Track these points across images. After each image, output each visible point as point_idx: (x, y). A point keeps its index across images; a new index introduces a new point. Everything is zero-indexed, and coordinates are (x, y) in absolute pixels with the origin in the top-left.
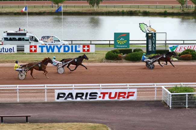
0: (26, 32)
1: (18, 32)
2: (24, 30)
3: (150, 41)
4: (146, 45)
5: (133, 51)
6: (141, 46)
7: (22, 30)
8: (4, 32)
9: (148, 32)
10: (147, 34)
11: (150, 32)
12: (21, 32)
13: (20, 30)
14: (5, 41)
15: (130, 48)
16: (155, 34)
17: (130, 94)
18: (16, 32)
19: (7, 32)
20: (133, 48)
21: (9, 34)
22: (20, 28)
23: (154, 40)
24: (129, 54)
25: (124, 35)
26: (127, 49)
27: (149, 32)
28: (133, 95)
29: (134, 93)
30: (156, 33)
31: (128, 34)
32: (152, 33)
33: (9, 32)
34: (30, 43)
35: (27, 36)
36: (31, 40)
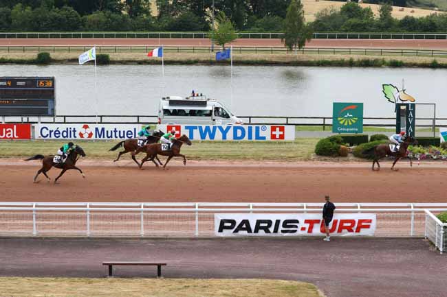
0: (204, 99)
1: (191, 99)
2: (201, 95)
3: (403, 120)
4: (395, 128)
5: (369, 138)
6: (385, 130)
7: (198, 95)
8: (164, 99)
9: (399, 102)
10: (398, 106)
11: (404, 102)
12: (196, 99)
13: (194, 96)
14: (165, 117)
15: (364, 133)
16: (413, 106)
17: (363, 224)
18: (187, 98)
19: (168, 98)
20: (369, 133)
21: (172, 103)
22: (193, 92)
23: (411, 118)
24: (362, 146)
26: (359, 134)
27: (401, 102)
29: (370, 221)
30: (414, 104)
31: (360, 106)
32: (407, 105)
33: (173, 98)
34: (214, 120)
35: (209, 108)
36: (215, 115)
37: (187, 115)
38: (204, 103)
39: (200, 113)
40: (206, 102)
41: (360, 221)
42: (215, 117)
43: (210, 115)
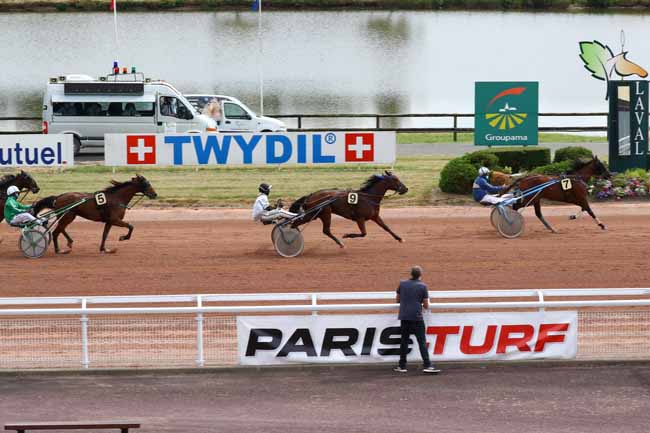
0: (139, 80)
1: (111, 80)
2: (133, 72)
3: (624, 119)
4: (604, 134)
5: (553, 156)
6: (583, 139)
7: (125, 72)
8: (54, 81)
9: (615, 78)
10: (613, 88)
11: (625, 79)
12: (121, 79)
13: (117, 72)
14: (56, 118)
15: (541, 145)
16: (645, 85)
17: (551, 333)
18: (103, 79)
19: (62, 78)
20: (552, 145)
21: (71, 88)
22: (116, 65)
23: (639, 110)
24: (537, 172)
25: (519, 91)
26: (530, 147)
27: (619, 78)
28: (560, 339)
29: (565, 327)
30: (646, 82)
31: (531, 89)
32: (631, 84)
33: (72, 78)
34: (160, 124)
35: (148, 98)
36: (162, 114)
37: (103, 114)
38: (138, 89)
39: (131, 110)
40: (142, 85)
41: (544, 328)
42: (161, 118)
43: (151, 113)
